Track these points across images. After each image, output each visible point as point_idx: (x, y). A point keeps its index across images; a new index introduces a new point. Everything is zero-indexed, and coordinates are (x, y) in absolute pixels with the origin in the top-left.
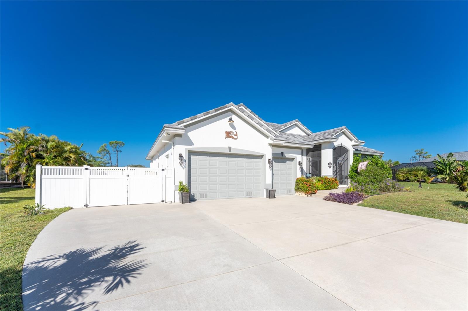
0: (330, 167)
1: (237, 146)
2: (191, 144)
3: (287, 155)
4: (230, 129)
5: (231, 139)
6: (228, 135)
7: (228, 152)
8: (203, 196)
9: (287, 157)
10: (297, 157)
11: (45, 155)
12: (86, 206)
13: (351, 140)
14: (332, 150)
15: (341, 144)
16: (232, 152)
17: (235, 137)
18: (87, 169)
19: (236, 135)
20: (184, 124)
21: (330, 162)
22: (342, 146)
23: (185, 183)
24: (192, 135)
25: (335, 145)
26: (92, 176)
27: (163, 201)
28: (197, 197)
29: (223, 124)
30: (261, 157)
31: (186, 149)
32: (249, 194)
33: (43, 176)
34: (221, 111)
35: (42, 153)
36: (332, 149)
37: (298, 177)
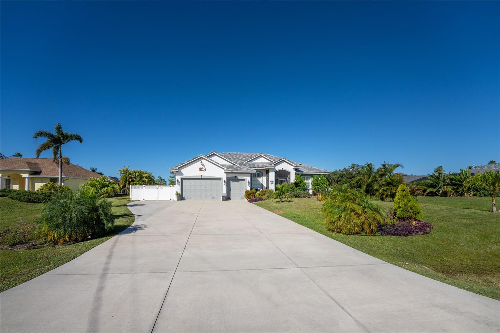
0: (272, 184)
1: (205, 174)
2: (183, 175)
3: (239, 177)
4: (202, 167)
5: (202, 171)
6: (201, 169)
7: (200, 177)
8: (189, 198)
9: (239, 178)
10: (246, 178)
11: (135, 180)
12: (144, 200)
13: (292, 165)
15: (283, 168)
16: (202, 178)
17: (205, 170)
18: (144, 186)
19: (205, 169)
20: (179, 167)
21: (272, 181)
22: (284, 170)
23: (179, 192)
24: (183, 171)
25: (277, 170)
26: (146, 189)
27: (171, 200)
28: (186, 198)
29: (198, 165)
30: (220, 179)
31: (180, 177)
32: (213, 198)
33: (132, 189)
34: (196, 159)
35: (133, 179)
36: (274, 172)
37: (247, 190)
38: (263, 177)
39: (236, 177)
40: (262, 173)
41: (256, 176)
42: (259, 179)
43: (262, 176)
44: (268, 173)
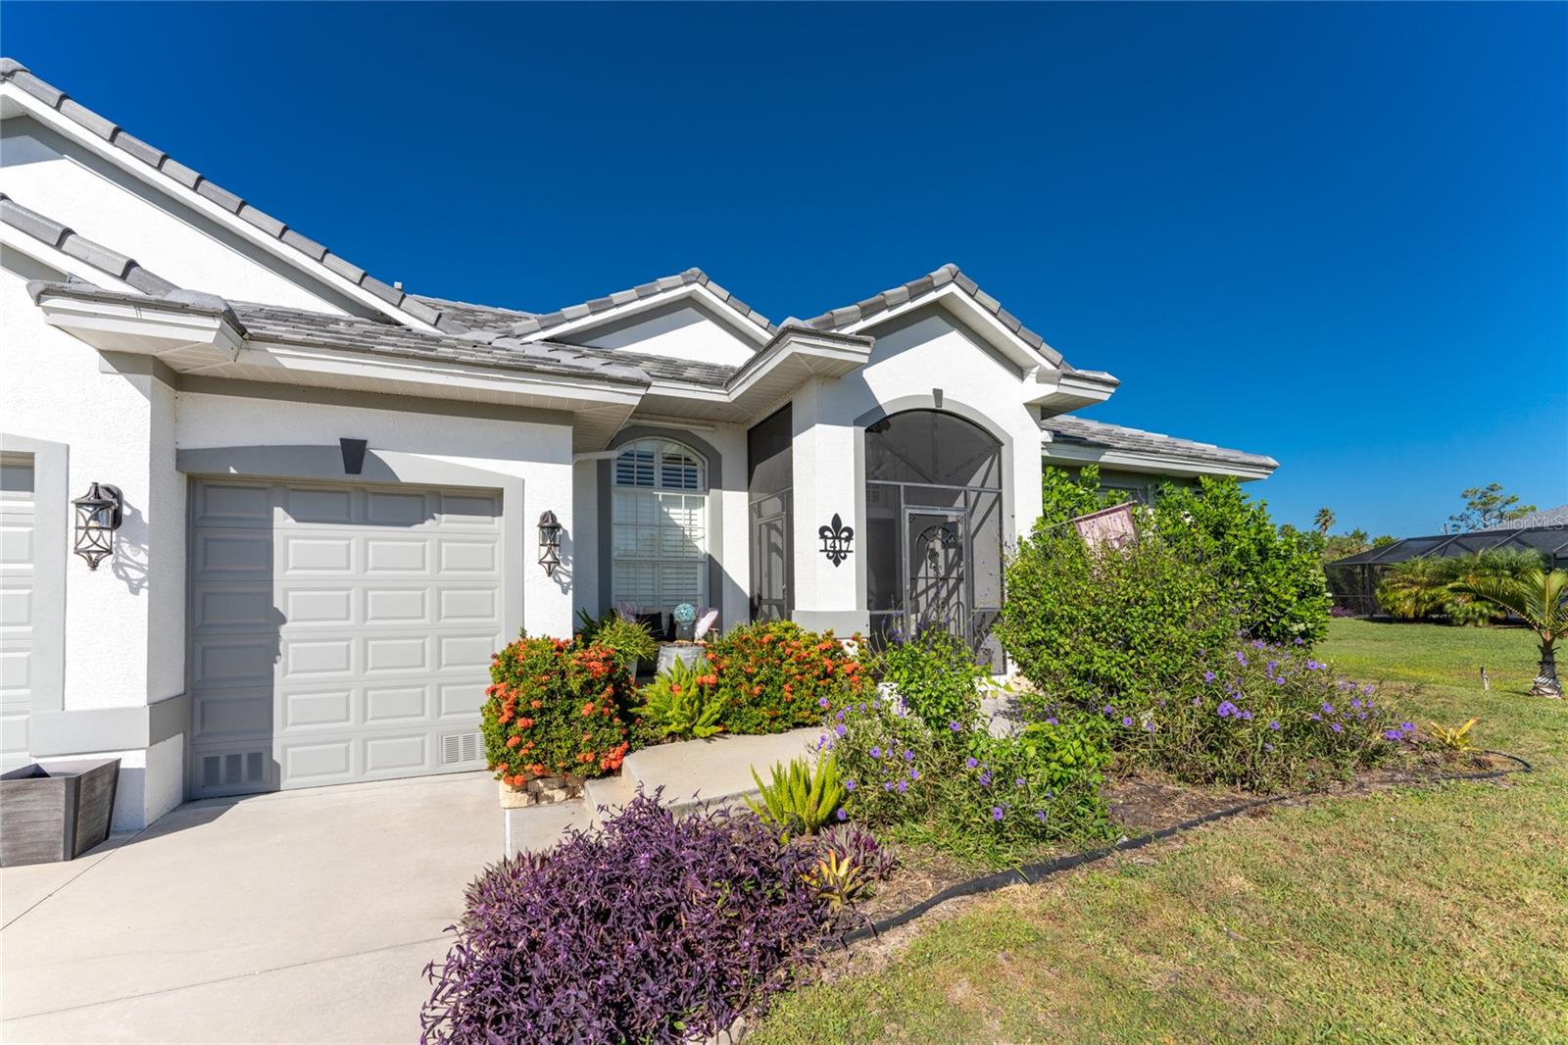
0: (837, 557)
3: (411, 466)
9: (403, 480)
10: (517, 484)
13: (1020, 371)
14: (851, 430)
15: (938, 393)
21: (836, 520)
22: (944, 408)
25: (881, 401)
36: (857, 423)
37: (535, 633)
38: (725, 493)
39: (354, 453)
40: (714, 459)
41: (646, 481)
42: (678, 515)
43: (716, 482)
44: (786, 443)
